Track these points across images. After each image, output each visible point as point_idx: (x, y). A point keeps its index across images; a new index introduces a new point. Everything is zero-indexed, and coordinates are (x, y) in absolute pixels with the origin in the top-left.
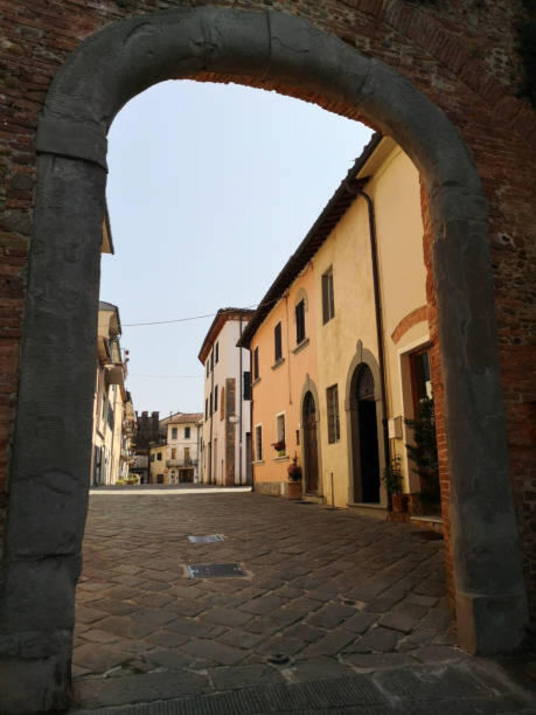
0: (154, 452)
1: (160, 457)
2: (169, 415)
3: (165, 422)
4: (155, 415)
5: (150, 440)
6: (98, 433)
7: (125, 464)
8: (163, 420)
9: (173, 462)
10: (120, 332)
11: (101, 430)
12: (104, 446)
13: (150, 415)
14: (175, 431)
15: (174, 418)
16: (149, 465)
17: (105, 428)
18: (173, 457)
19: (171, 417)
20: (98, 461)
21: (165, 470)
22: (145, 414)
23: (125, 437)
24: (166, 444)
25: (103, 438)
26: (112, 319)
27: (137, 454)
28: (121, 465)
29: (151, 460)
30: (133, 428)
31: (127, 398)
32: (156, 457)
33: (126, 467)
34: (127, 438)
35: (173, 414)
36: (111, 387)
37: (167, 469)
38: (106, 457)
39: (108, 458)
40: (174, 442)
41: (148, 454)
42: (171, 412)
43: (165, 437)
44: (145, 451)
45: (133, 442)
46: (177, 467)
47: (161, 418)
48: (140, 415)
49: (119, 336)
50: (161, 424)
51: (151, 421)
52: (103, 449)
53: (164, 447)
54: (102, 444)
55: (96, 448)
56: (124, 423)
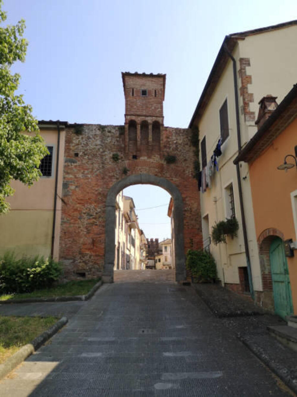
0: (157, 258)
1: (159, 261)
2: (163, 240)
3: (161, 243)
4: (157, 240)
5: (155, 252)
6: (127, 249)
7: (143, 264)
8: (161, 242)
9: (166, 263)
10: (134, 206)
11: (129, 247)
12: (131, 254)
13: (154, 240)
14: (166, 248)
15: (165, 242)
16: (155, 265)
17: (130, 247)
18: (166, 260)
19: (164, 241)
20: (128, 260)
21: (162, 267)
22: (152, 240)
23: (142, 251)
24: (162, 254)
25: (130, 251)
26: (130, 203)
27: (149, 259)
28: (141, 264)
29: (156, 262)
30: (145, 247)
31: (141, 233)
32: (158, 260)
33: (144, 265)
34: (143, 251)
35: (165, 239)
36: (132, 230)
37: (163, 266)
38: (132, 259)
39: (133, 260)
40: (166, 253)
41: (154, 259)
42: (164, 239)
43: (162, 251)
44: (152, 258)
45: (146, 253)
46: (168, 265)
47: (159, 241)
48: (149, 240)
49: (134, 208)
50: (160, 245)
51: (155, 243)
52: (130, 256)
53: (162, 256)
54: (130, 254)
55: (127, 255)
56: (141, 244)
